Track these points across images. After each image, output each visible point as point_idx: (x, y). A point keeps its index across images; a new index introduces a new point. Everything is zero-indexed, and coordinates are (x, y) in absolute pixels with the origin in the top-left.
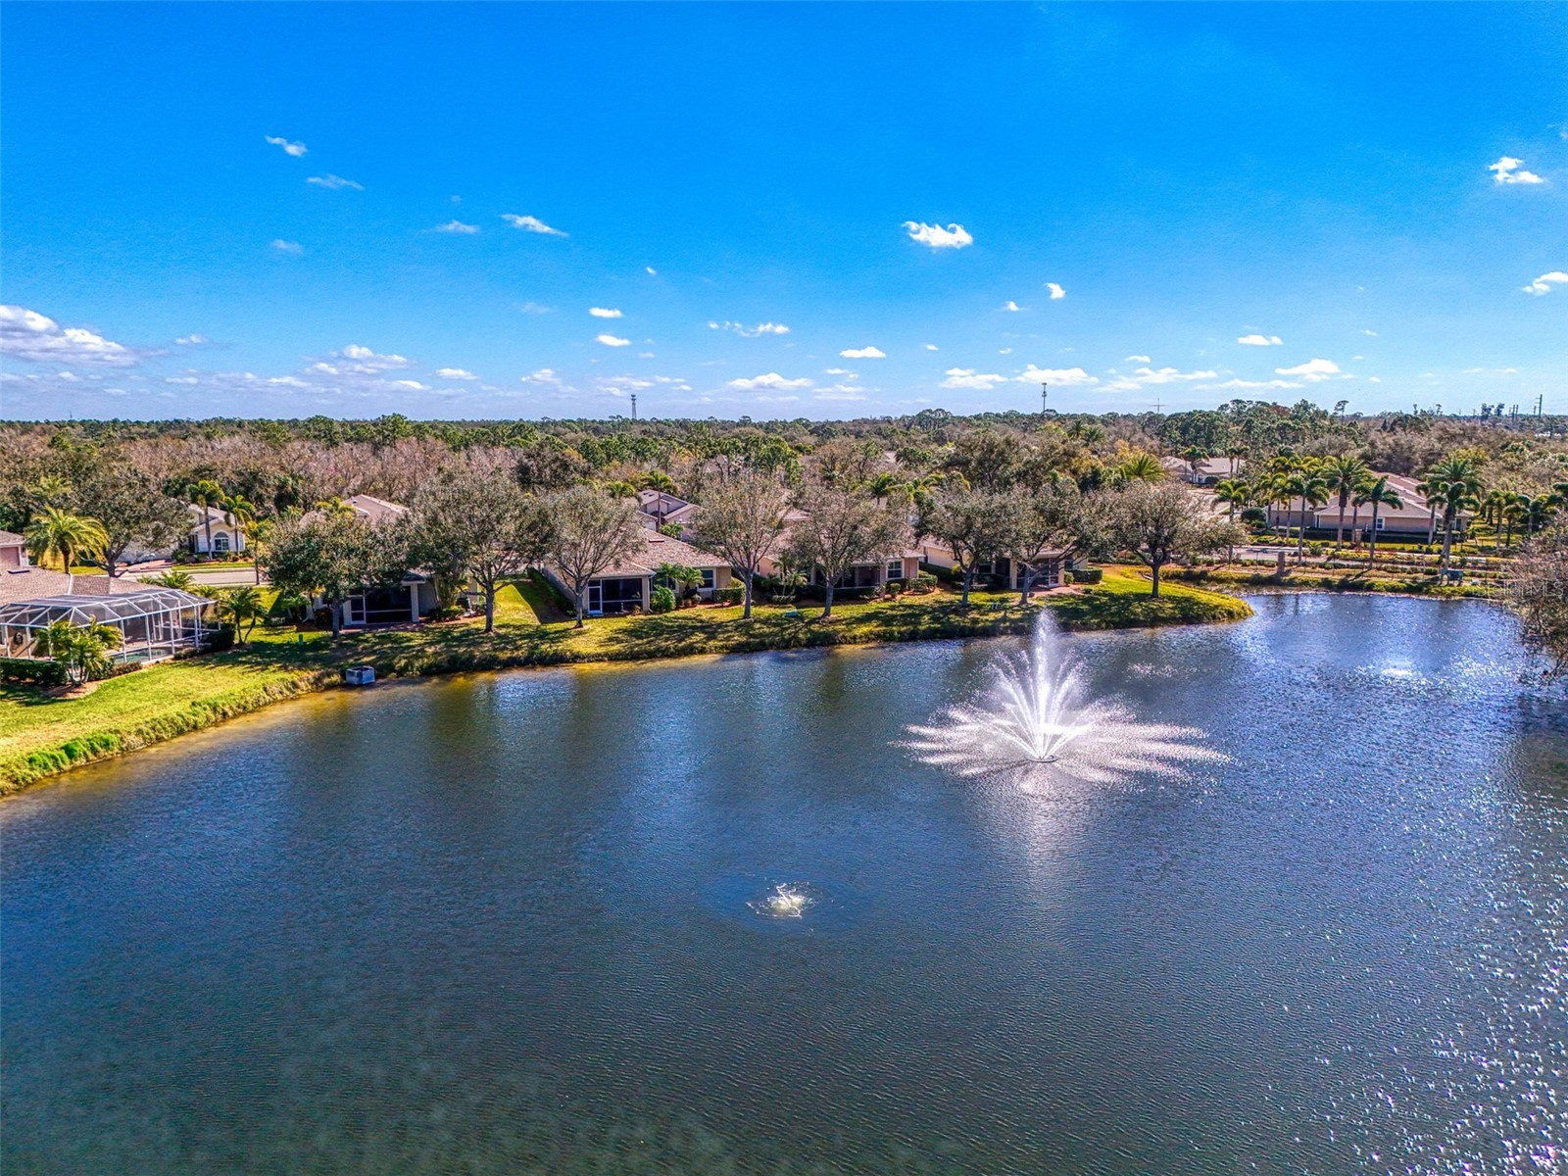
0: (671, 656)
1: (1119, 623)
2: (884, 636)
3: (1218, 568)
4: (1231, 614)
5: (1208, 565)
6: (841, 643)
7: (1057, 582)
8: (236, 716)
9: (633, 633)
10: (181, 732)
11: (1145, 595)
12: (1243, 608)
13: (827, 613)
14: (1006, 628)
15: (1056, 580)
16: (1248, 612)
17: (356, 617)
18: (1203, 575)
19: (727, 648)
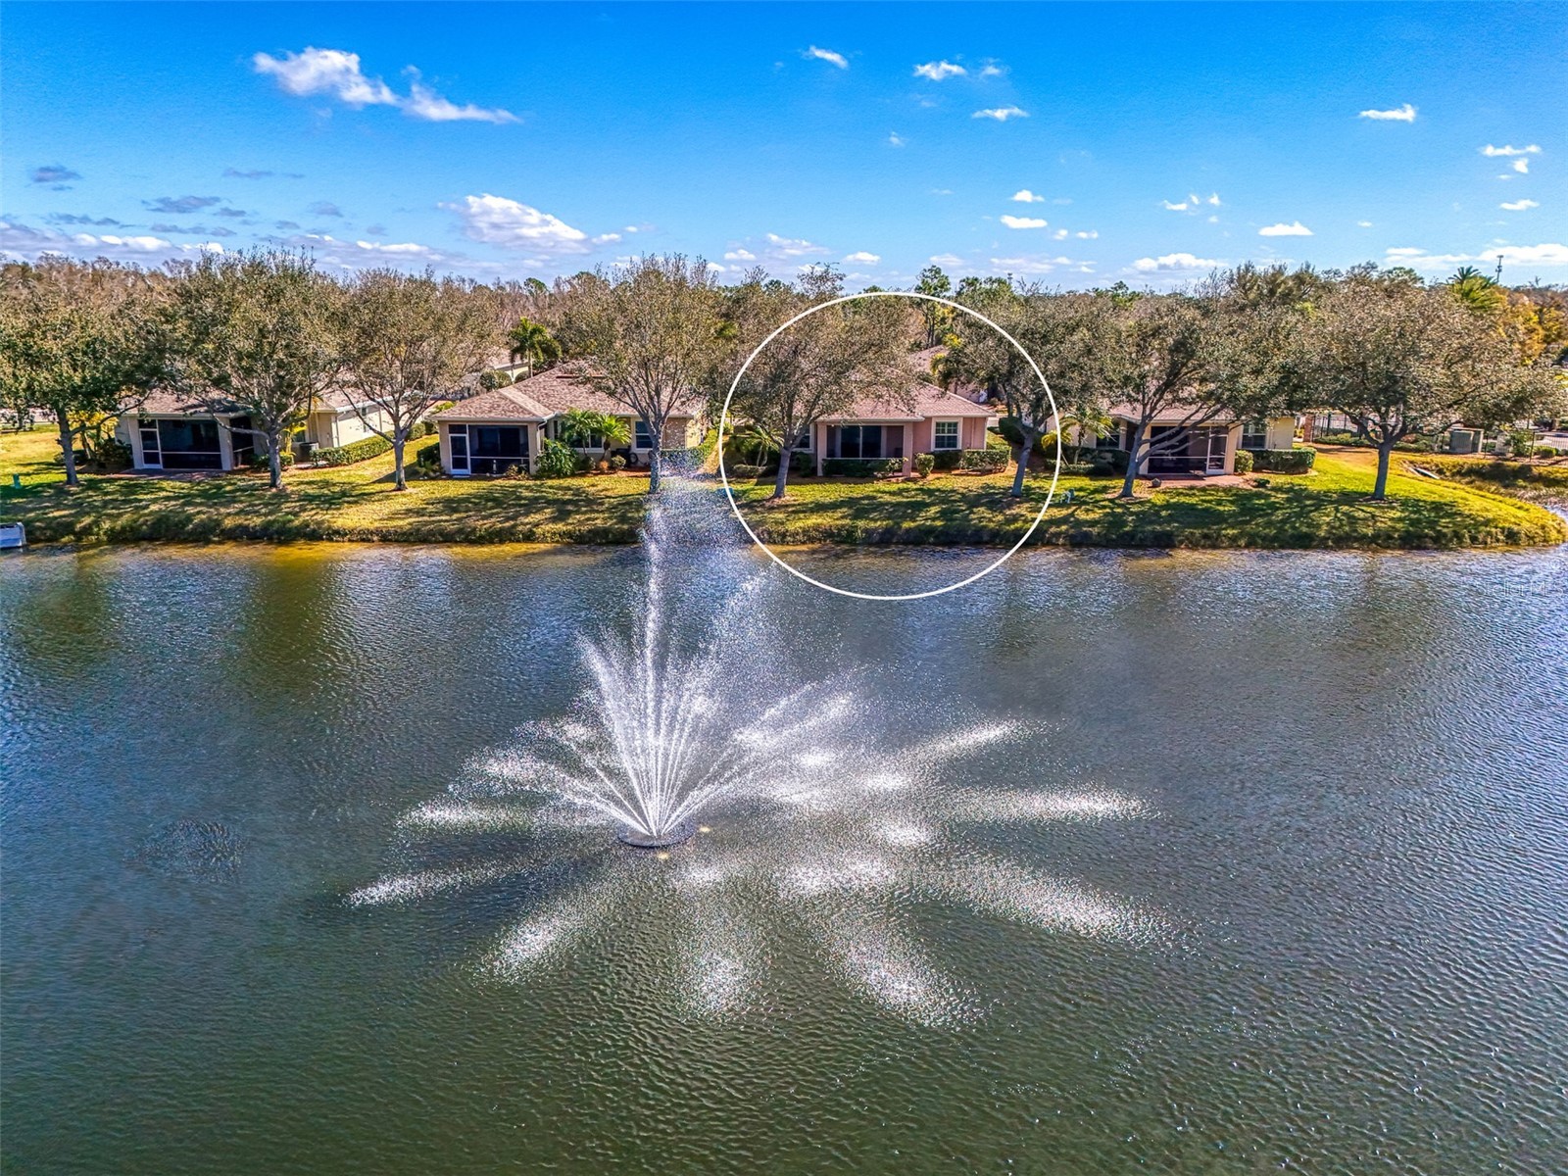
0: (481, 541)
1: (1275, 538)
2: (839, 535)
3: (1557, 462)
4: (1512, 537)
5: (1543, 458)
7: (1222, 467)
9: (451, 505)
11: (1366, 494)
12: (1543, 527)
13: (778, 494)
14: (1058, 535)
15: (1219, 464)
16: (1554, 534)
17: (150, 458)
18: (1524, 473)
19: (571, 537)
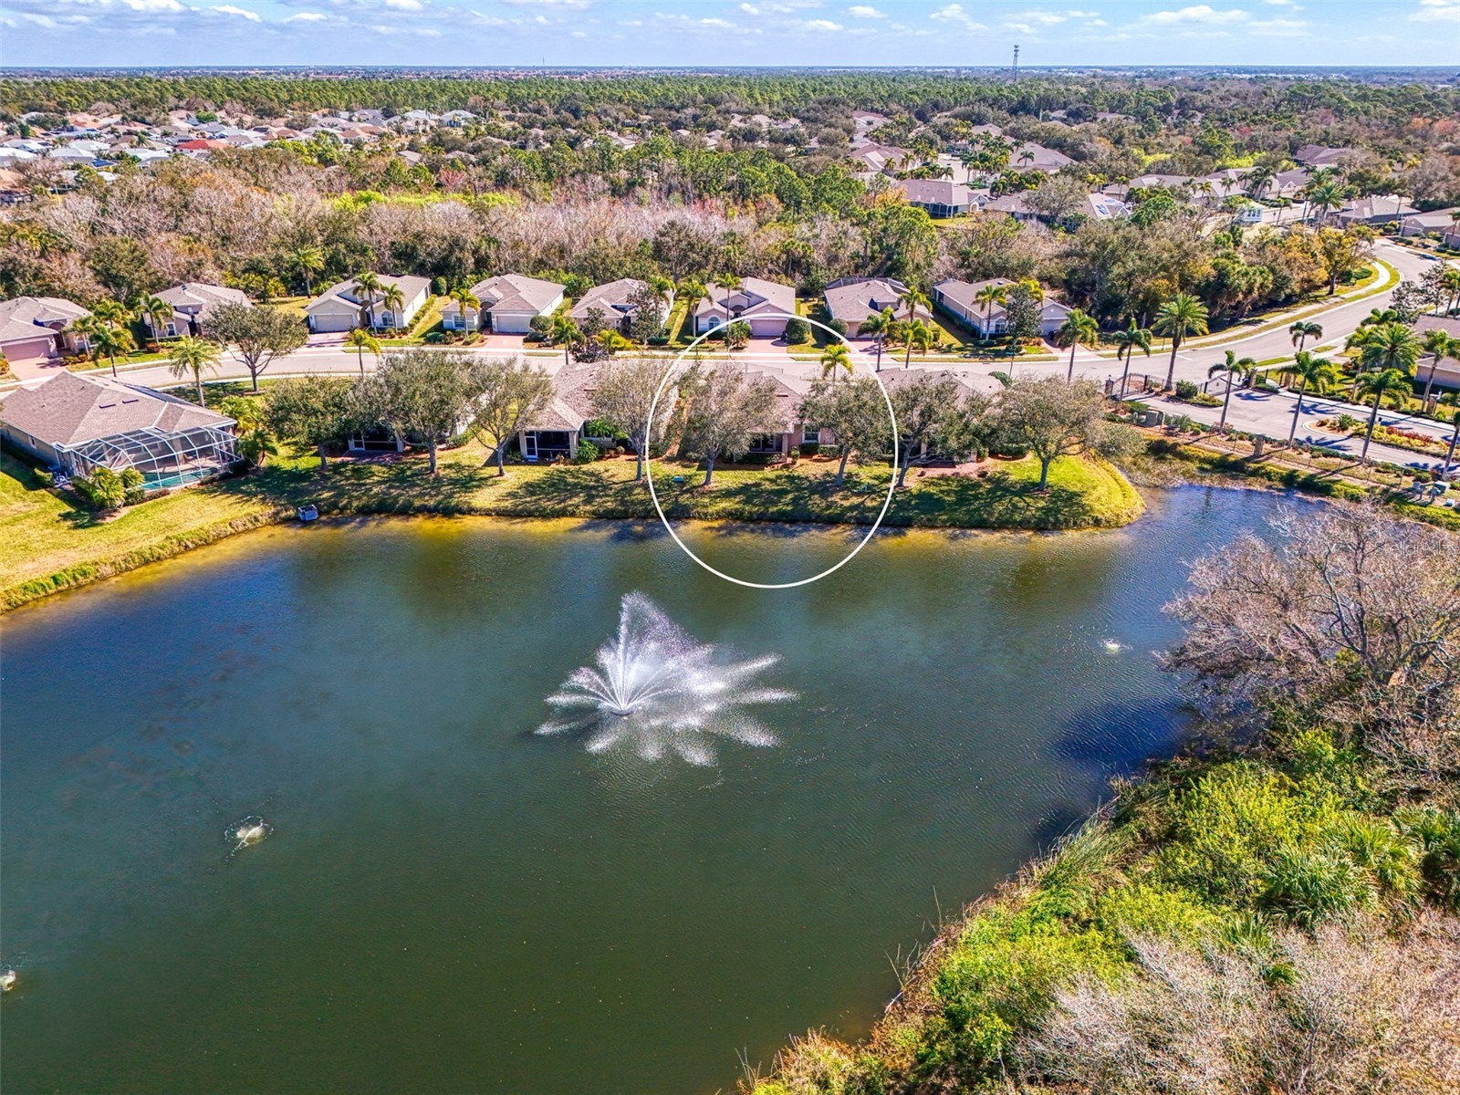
2: (736, 515)
6: (694, 518)
8: (195, 549)
10: (147, 562)
13: (708, 481)
17: (357, 444)
19: (594, 517)
